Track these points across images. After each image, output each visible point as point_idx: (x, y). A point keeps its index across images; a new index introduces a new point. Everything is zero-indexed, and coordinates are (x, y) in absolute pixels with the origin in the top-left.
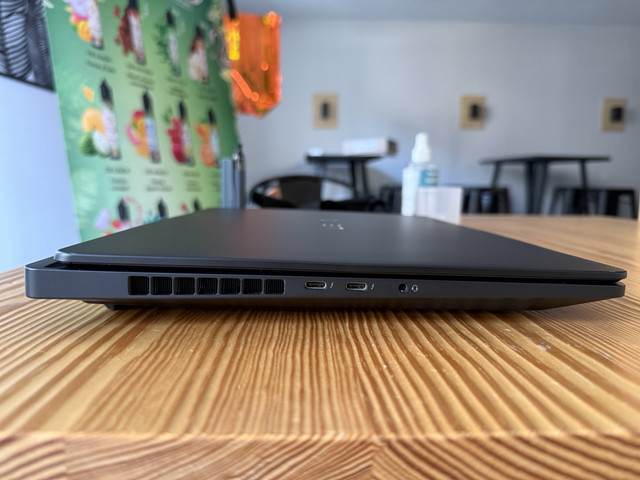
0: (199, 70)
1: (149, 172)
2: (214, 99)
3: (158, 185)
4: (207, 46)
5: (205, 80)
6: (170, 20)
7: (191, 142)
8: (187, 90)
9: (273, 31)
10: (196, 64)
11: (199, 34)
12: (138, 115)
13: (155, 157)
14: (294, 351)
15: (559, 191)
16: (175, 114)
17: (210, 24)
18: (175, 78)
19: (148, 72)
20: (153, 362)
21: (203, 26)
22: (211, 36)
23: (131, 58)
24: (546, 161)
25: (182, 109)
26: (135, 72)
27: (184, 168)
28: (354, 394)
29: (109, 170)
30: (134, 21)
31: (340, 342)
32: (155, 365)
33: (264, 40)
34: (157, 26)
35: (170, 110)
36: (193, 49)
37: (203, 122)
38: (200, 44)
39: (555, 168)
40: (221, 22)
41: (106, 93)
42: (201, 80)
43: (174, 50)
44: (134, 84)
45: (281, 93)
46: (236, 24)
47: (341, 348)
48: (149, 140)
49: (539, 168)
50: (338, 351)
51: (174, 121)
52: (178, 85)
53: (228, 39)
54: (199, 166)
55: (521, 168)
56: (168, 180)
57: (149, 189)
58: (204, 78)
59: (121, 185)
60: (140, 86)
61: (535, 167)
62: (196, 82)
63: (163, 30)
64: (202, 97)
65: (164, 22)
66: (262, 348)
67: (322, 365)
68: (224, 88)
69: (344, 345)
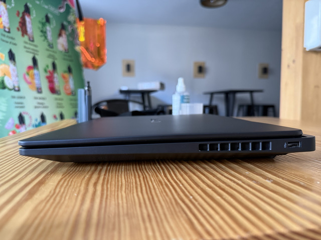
0: (63, 46)
1: (36, 98)
2: (71, 61)
3: (41, 105)
4: (67, 33)
5: (67, 51)
6: (48, 20)
7: (59, 83)
8: (57, 56)
9: (102, 27)
10: (62, 42)
11: (63, 27)
12: (30, 68)
13: (39, 90)
14: (137, 192)
15: (241, 106)
16: (50, 68)
17: (69, 23)
18: (50, 49)
19: (36, 46)
20: (53, 203)
21: (65, 23)
22: (70, 29)
23: (26, 38)
24: (234, 92)
25: (54, 66)
26: (28, 46)
27: (55, 96)
28: (179, 215)
29: (13, 97)
30: (27, 19)
31: (162, 185)
32: (54, 205)
33: (97, 32)
34: (40, 22)
35: (47, 66)
36: (60, 35)
37: (65, 72)
38: (63, 32)
39: (239, 95)
40: (75, 22)
41: (12, 56)
42: (64, 51)
43: (49, 34)
44: (27, 52)
45: (107, 58)
46: (83, 23)
47: (163, 188)
48: (36, 81)
49: (231, 96)
50: (163, 190)
51: (49, 71)
52: (52, 53)
53: (79, 31)
54: (63, 95)
55: (223, 96)
56: (46, 103)
57: (36, 107)
58: (65, 50)
59: (20, 105)
60: (31, 52)
61: (229, 95)
62: (61, 52)
63: (43, 25)
64: (64, 59)
65: (44, 20)
66: (118, 191)
67: (156, 199)
68: (77, 55)
69: (165, 186)
